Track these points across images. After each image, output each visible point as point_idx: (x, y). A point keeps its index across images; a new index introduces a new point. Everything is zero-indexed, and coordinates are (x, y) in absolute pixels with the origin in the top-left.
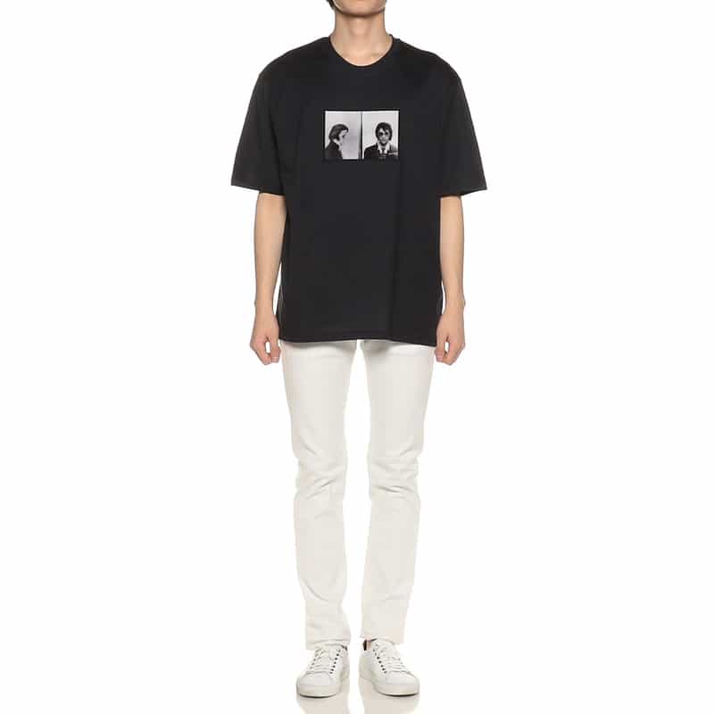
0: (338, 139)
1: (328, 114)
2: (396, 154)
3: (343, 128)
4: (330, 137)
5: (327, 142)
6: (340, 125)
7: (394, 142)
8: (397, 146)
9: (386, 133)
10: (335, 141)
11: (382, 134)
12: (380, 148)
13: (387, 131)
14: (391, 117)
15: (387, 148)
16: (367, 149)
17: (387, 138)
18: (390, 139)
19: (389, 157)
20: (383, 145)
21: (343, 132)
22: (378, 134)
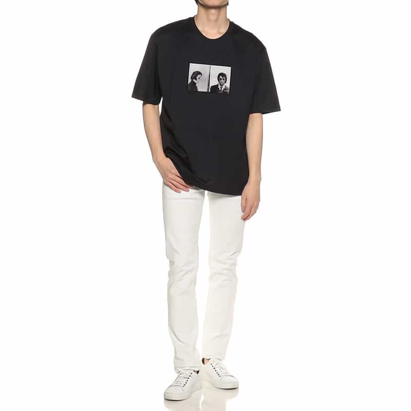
0: (196, 79)
1: (191, 65)
2: (229, 91)
3: (199, 73)
4: (192, 78)
5: (190, 81)
6: (197, 72)
7: (228, 84)
8: (229, 87)
9: (223, 79)
10: (194, 80)
11: (221, 79)
12: (219, 87)
13: (224, 78)
14: (227, 70)
15: (224, 87)
16: (212, 87)
17: (224, 82)
18: (225, 82)
19: (224, 92)
20: (222, 85)
21: (199, 76)
22: (219, 79)
